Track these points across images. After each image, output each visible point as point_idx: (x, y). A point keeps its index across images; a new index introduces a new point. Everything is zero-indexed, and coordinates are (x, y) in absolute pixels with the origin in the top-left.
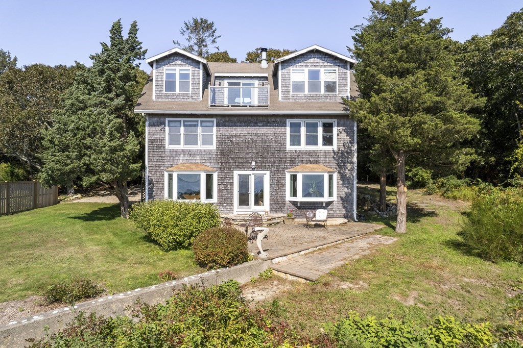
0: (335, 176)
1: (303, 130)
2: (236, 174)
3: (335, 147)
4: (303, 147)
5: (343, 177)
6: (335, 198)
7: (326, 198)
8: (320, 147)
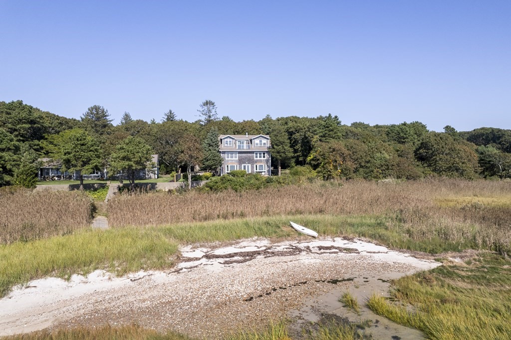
0: (266, 165)
1: (258, 154)
2: (243, 165)
3: (266, 158)
4: (258, 158)
5: (267, 166)
6: (266, 170)
7: (264, 170)
8: (262, 158)
